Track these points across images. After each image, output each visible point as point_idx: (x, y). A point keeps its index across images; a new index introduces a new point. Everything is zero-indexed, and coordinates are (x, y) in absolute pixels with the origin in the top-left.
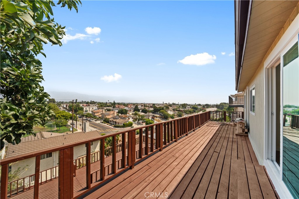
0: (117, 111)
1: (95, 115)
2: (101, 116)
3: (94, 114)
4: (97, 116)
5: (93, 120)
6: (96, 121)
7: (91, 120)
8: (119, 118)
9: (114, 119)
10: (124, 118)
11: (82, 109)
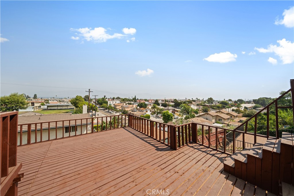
0: (137, 105)
1: (117, 108)
2: (121, 109)
3: (115, 107)
4: (118, 109)
5: (114, 112)
6: (116, 113)
7: (112, 112)
8: (137, 111)
9: (132, 111)
10: (142, 111)
11: (107, 103)
